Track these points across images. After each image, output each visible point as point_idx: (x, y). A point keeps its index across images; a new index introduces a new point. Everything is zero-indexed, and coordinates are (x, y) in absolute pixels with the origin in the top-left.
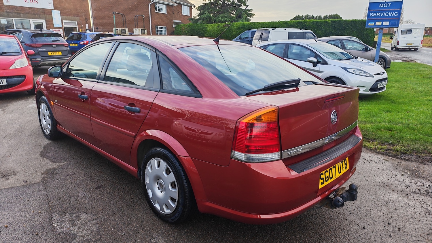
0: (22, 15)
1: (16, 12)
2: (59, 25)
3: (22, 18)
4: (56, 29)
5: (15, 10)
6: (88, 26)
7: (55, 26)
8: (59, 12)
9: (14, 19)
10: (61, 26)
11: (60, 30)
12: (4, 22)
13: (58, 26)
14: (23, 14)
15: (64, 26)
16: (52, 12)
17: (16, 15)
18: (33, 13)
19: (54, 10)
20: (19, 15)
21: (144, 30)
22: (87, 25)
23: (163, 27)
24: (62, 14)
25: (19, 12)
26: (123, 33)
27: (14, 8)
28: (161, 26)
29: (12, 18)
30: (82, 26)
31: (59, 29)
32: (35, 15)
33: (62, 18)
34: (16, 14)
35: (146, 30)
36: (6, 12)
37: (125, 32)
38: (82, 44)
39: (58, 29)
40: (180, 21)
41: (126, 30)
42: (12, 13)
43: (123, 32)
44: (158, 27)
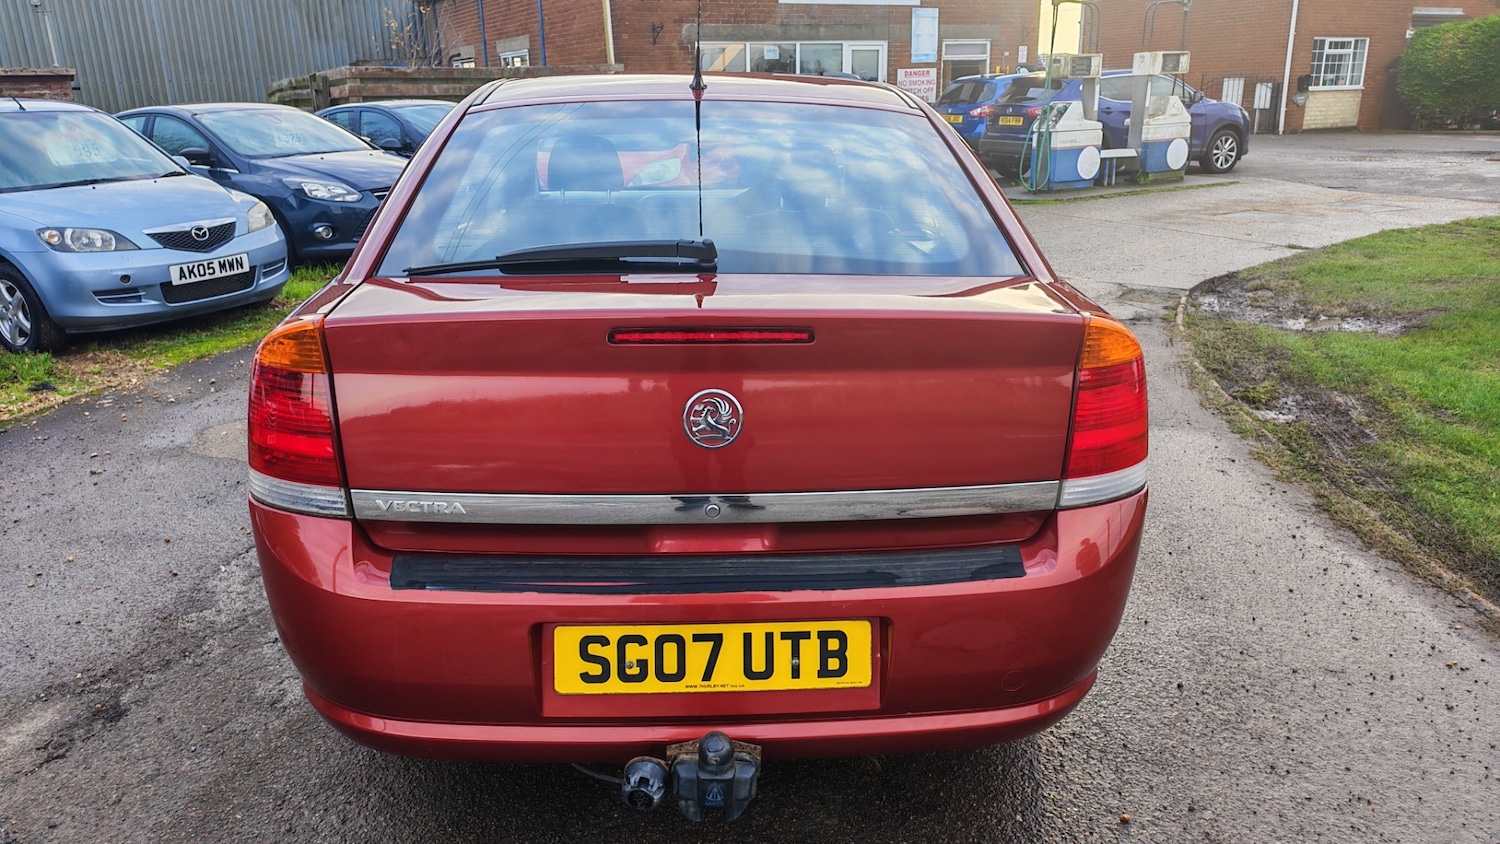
0: (822, 30)
1: (807, 21)
2: (927, 55)
3: (820, 39)
4: (915, 70)
5: (805, 15)
6: (1026, 53)
7: (914, 60)
8: (935, 12)
9: (798, 44)
10: (933, 59)
11: (928, 72)
12: (772, 54)
13: (924, 59)
14: (826, 26)
15: (945, 57)
16: (913, 15)
17: (806, 30)
18: (854, 21)
19: (921, 7)
20: (813, 32)
21: (1179, 55)
22: (1023, 51)
23: (1353, 40)
24: (942, 20)
25: (817, 21)
26: (1077, 72)
27: (803, 12)
28: (1343, 36)
29: (794, 42)
30: (1007, 54)
31: (926, 70)
32: (859, 26)
33: (942, 33)
34: (807, 28)
35: (1186, 56)
36: (782, 25)
37: (1090, 66)
38: (974, 117)
39: (921, 70)
40: (1459, 12)
41: (1093, 60)
42: (797, 27)
43: (1077, 68)
44: (1328, 40)
